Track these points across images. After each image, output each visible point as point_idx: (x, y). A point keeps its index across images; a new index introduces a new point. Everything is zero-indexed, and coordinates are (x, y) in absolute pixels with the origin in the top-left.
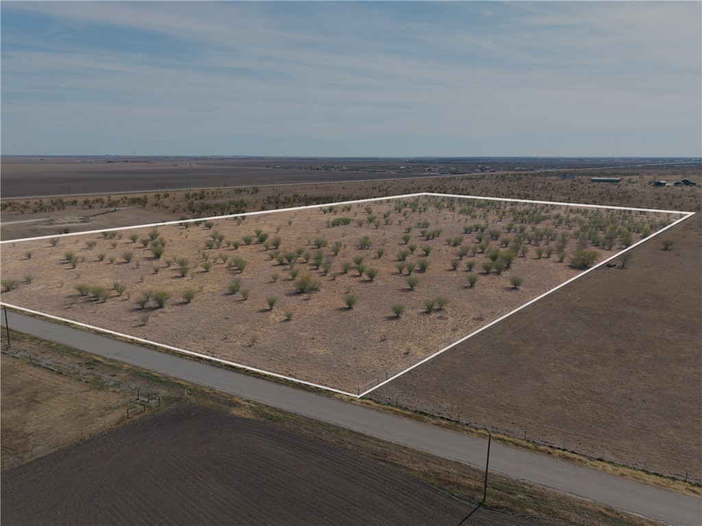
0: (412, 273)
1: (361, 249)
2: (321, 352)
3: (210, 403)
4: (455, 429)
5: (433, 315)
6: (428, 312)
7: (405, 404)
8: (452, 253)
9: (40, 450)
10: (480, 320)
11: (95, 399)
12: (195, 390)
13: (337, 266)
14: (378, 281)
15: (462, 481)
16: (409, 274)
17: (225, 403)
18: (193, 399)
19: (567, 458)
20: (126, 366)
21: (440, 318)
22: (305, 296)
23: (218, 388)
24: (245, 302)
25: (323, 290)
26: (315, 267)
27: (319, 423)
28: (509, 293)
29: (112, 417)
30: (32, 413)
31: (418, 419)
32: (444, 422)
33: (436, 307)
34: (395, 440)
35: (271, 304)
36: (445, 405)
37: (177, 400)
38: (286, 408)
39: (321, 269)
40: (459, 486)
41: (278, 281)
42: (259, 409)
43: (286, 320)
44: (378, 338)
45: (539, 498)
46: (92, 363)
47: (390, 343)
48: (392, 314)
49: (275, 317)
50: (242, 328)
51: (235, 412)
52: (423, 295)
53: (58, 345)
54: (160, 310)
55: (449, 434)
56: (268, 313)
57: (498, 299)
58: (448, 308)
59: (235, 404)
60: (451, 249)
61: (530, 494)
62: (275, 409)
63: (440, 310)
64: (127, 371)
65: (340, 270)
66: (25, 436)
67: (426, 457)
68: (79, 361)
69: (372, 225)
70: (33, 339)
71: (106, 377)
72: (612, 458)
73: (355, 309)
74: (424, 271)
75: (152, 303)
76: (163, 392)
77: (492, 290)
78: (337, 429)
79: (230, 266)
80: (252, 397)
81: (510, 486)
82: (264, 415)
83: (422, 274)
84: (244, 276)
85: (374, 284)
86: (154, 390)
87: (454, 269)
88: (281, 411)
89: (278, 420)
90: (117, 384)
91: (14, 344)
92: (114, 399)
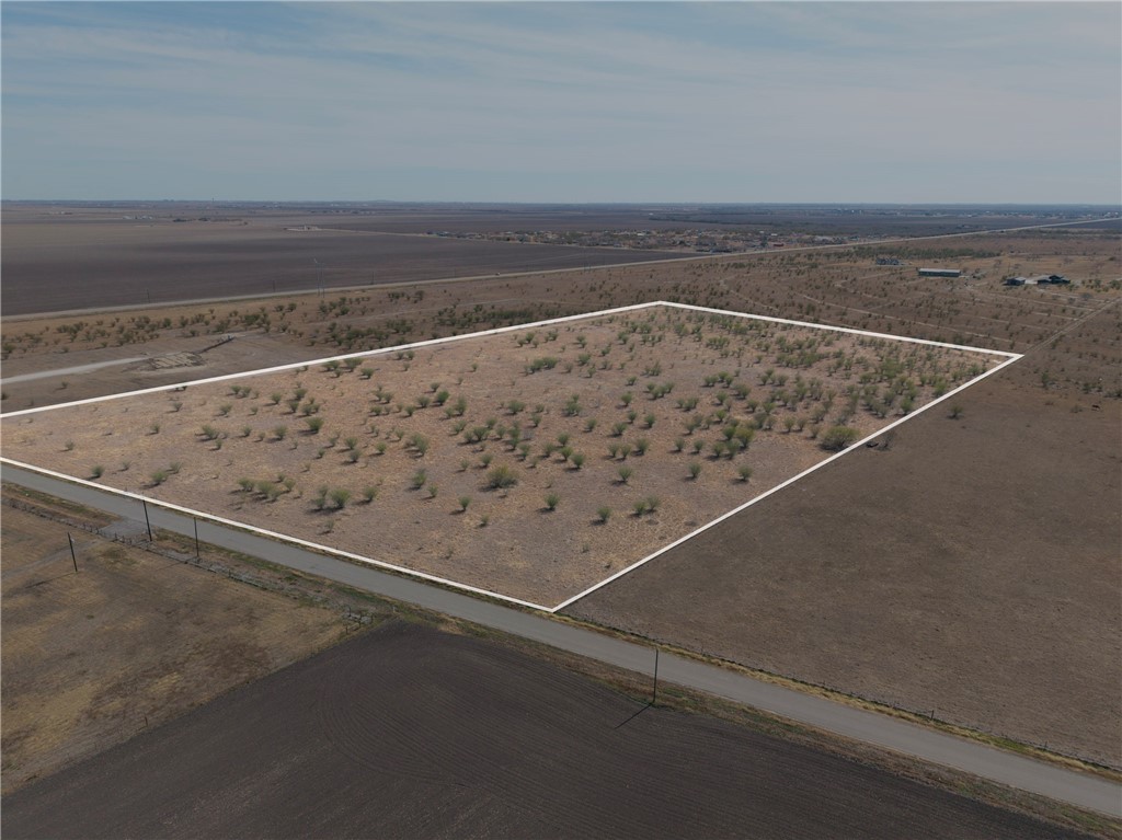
0: (628, 457)
1: (568, 415)
2: (521, 565)
3: (417, 619)
4: (642, 644)
5: (644, 518)
6: (638, 515)
7: (600, 620)
8: (682, 423)
9: (281, 662)
10: (693, 525)
11: (311, 617)
12: (403, 607)
13: (537, 446)
14: (586, 470)
15: (640, 687)
16: (624, 459)
17: (433, 619)
18: (402, 617)
19: (733, 669)
20: (328, 582)
21: (650, 522)
22: (501, 491)
23: (424, 605)
24: (434, 501)
25: (521, 484)
26: (510, 447)
27: (521, 638)
28: (735, 488)
29: (334, 632)
30: (257, 629)
31: (610, 635)
32: (633, 638)
33: (648, 508)
34: (587, 654)
35: (465, 505)
36: (637, 622)
37: (387, 616)
38: (490, 624)
39: (519, 451)
40: (636, 691)
41: (468, 470)
42: (465, 625)
43: (482, 526)
44: (580, 548)
45: (699, 700)
46: (292, 577)
47: (592, 554)
48: (597, 517)
49: (470, 520)
50: (436, 535)
51: (443, 628)
52: (635, 493)
53: (249, 557)
54: (341, 512)
55: (636, 648)
56: (461, 516)
57: (719, 496)
58: (661, 510)
59: (442, 621)
60: (681, 416)
61: (692, 697)
62: (479, 625)
63: (651, 511)
64: (330, 586)
65: (541, 453)
66: (261, 650)
67: (612, 668)
68: (277, 575)
69: (585, 369)
70: (220, 549)
71: (311, 593)
72: (772, 669)
73: (558, 510)
74: (642, 454)
75: (330, 503)
76: (372, 609)
77: (715, 483)
78: (537, 644)
79: (408, 445)
80: (457, 614)
81: (677, 691)
82: (470, 631)
83: (640, 459)
84: (426, 461)
85: (580, 474)
86: (363, 607)
87: (679, 451)
88: (485, 627)
89: (483, 635)
90: (325, 601)
91: (203, 555)
92: (328, 616)
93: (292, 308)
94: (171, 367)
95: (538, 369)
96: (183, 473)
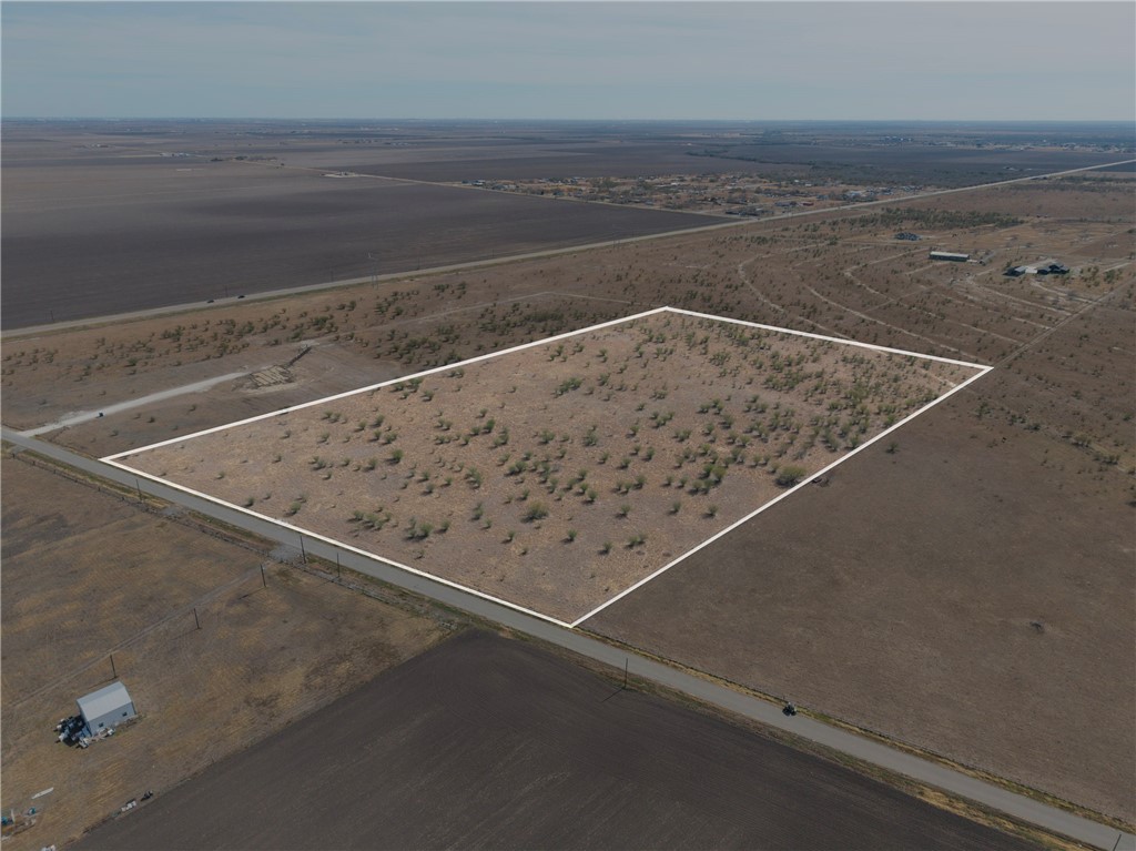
0: (630, 490)
1: (588, 445)
2: (549, 587)
3: (485, 628)
4: (623, 649)
5: (636, 549)
6: (631, 546)
7: (598, 631)
8: (676, 456)
9: (406, 656)
10: (668, 556)
11: (421, 624)
12: (476, 618)
13: (563, 476)
14: (598, 503)
15: (618, 677)
16: (627, 492)
17: (495, 628)
18: (476, 626)
19: (675, 667)
20: (427, 599)
21: (639, 553)
22: (537, 522)
23: (490, 617)
24: (490, 530)
25: (551, 516)
26: (542, 479)
27: (549, 643)
28: (703, 522)
29: (435, 636)
30: (388, 633)
31: (604, 642)
32: (618, 644)
33: (639, 540)
34: (588, 655)
35: (511, 536)
36: (622, 632)
37: (467, 625)
38: (531, 633)
39: (549, 484)
40: (616, 679)
41: (513, 501)
42: (515, 633)
43: (524, 553)
44: (589, 575)
45: (651, 686)
46: (403, 594)
47: (597, 579)
48: (602, 548)
49: (515, 549)
50: (493, 561)
51: (501, 634)
52: (631, 527)
53: (372, 578)
54: (427, 539)
55: (618, 651)
56: (508, 545)
57: (691, 529)
58: (648, 542)
59: (501, 629)
60: (674, 444)
61: (648, 684)
62: (523, 633)
63: (641, 543)
64: (428, 602)
65: (566, 486)
66: (394, 647)
67: (602, 664)
68: (393, 592)
69: (605, 390)
70: (352, 571)
71: (417, 607)
72: (699, 667)
73: (576, 541)
74: (641, 488)
75: (419, 532)
76: (457, 620)
77: (690, 517)
78: (559, 647)
79: (468, 476)
80: (511, 625)
81: (640, 680)
82: (519, 637)
83: (639, 492)
84: (482, 493)
85: (593, 507)
86: (451, 618)
87: (669, 485)
88: (527, 635)
89: (526, 640)
90: (427, 613)
91: (342, 576)
92: (430, 624)
93: (353, 305)
94: (269, 385)
95: (566, 390)
96: (310, 503)
